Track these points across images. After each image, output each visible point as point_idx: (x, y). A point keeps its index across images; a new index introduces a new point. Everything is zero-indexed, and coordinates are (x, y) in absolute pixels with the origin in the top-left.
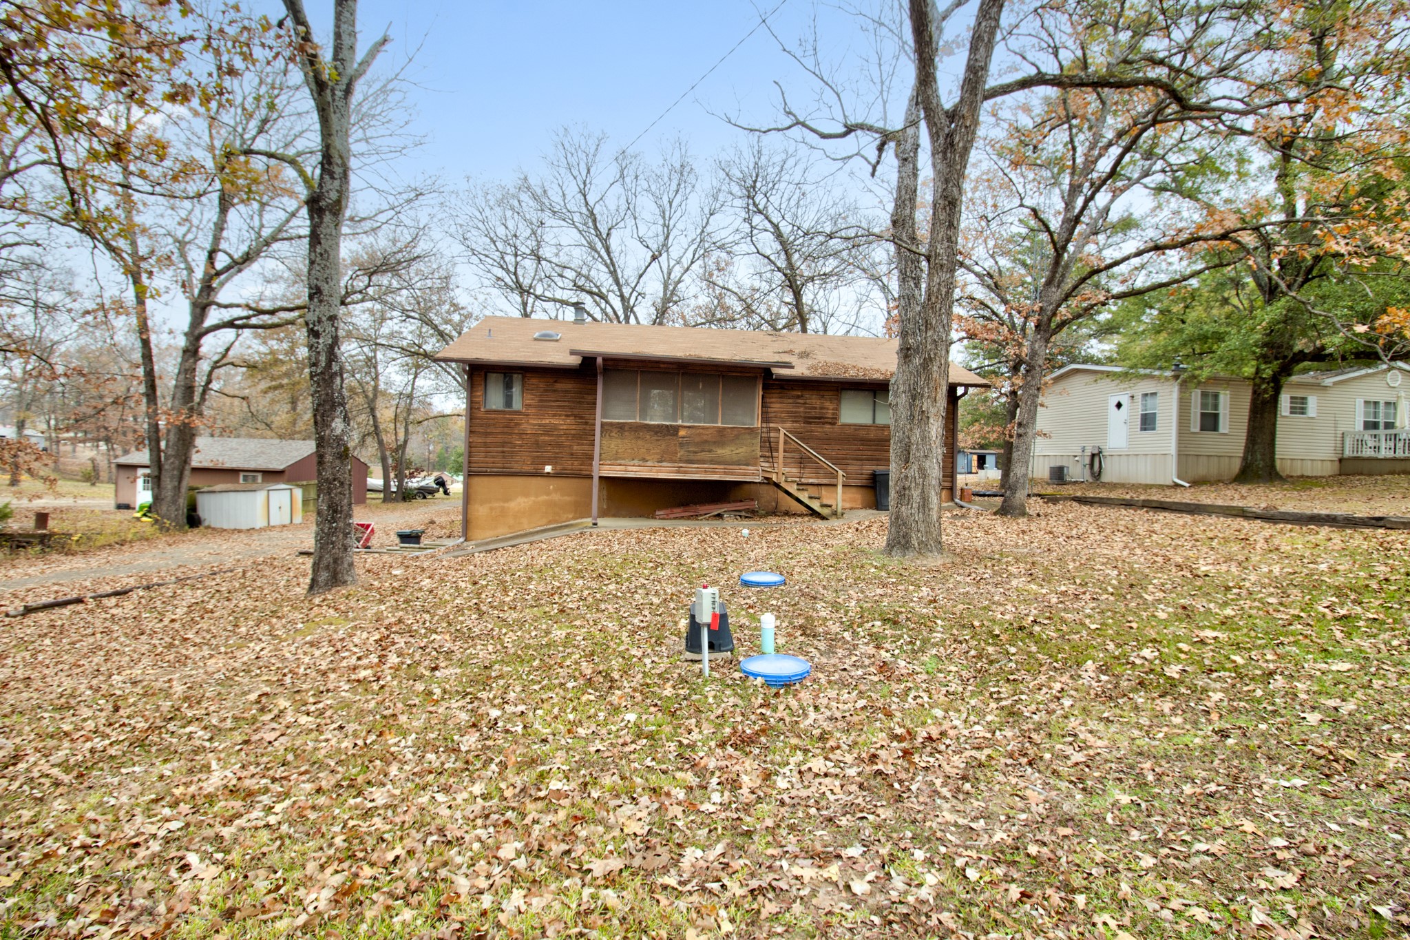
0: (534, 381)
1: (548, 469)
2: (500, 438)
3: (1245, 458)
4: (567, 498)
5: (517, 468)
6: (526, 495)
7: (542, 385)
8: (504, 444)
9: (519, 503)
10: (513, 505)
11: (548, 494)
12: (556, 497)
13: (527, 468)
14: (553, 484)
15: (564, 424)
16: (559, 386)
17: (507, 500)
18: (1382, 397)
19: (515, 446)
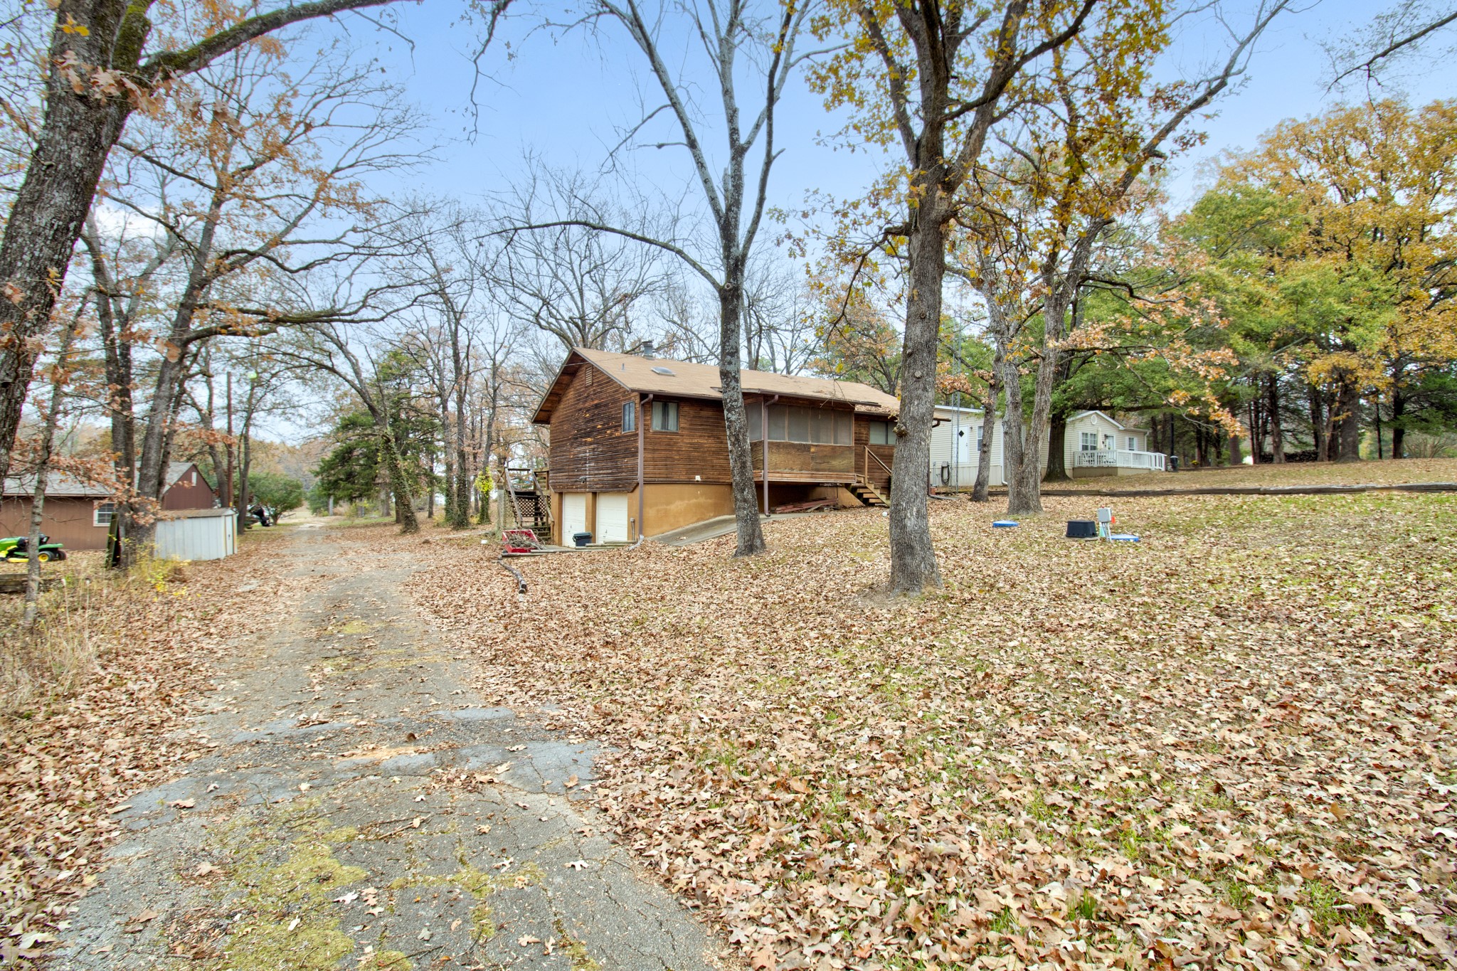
0: (686, 409)
1: (698, 478)
2: (663, 454)
3: (1049, 467)
4: (710, 501)
5: (676, 478)
6: (682, 499)
7: (692, 412)
8: (666, 458)
9: (678, 506)
10: (673, 507)
11: (697, 498)
12: (702, 500)
13: (683, 478)
14: (700, 490)
15: (707, 442)
16: (704, 413)
17: (668, 503)
18: (1089, 430)
19: (674, 460)
